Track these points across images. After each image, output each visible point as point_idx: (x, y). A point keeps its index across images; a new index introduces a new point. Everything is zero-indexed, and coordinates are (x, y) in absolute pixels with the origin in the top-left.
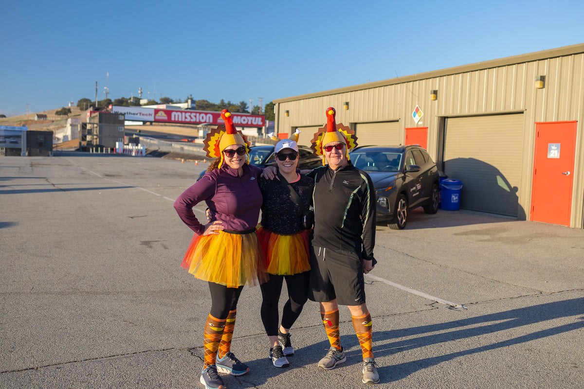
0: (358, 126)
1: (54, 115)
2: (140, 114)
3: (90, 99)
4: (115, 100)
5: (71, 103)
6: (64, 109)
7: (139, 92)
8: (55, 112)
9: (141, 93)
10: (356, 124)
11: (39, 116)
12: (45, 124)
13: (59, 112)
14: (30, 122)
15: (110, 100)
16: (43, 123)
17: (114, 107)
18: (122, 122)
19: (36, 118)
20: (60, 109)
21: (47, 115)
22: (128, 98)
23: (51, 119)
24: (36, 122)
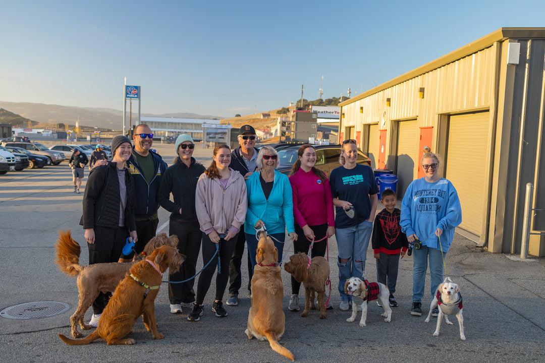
0: (371, 126)
1: (276, 114)
2: (336, 112)
3: (307, 99)
4: (326, 100)
5: (292, 103)
6: (284, 109)
7: (348, 92)
8: (276, 112)
9: (350, 93)
10: (369, 125)
11: (265, 115)
12: (268, 122)
13: (280, 111)
14: (257, 120)
15: (322, 100)
16: (266, 120)
17: (313, 107)
18: (315, 120)
19: (262, 117)
20: (280, 108)
21: (271, 115)
22: (338, 97)
23: (273, 117)
24: (261, 120)
